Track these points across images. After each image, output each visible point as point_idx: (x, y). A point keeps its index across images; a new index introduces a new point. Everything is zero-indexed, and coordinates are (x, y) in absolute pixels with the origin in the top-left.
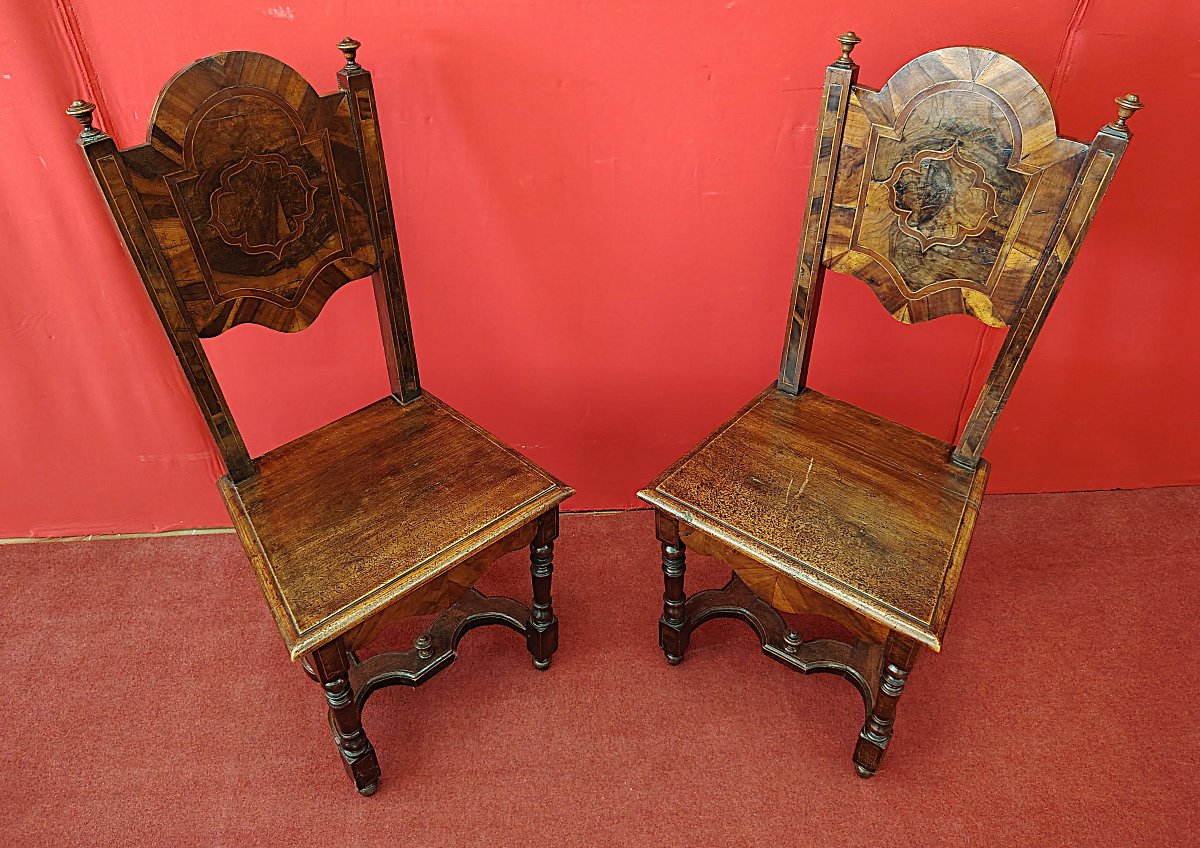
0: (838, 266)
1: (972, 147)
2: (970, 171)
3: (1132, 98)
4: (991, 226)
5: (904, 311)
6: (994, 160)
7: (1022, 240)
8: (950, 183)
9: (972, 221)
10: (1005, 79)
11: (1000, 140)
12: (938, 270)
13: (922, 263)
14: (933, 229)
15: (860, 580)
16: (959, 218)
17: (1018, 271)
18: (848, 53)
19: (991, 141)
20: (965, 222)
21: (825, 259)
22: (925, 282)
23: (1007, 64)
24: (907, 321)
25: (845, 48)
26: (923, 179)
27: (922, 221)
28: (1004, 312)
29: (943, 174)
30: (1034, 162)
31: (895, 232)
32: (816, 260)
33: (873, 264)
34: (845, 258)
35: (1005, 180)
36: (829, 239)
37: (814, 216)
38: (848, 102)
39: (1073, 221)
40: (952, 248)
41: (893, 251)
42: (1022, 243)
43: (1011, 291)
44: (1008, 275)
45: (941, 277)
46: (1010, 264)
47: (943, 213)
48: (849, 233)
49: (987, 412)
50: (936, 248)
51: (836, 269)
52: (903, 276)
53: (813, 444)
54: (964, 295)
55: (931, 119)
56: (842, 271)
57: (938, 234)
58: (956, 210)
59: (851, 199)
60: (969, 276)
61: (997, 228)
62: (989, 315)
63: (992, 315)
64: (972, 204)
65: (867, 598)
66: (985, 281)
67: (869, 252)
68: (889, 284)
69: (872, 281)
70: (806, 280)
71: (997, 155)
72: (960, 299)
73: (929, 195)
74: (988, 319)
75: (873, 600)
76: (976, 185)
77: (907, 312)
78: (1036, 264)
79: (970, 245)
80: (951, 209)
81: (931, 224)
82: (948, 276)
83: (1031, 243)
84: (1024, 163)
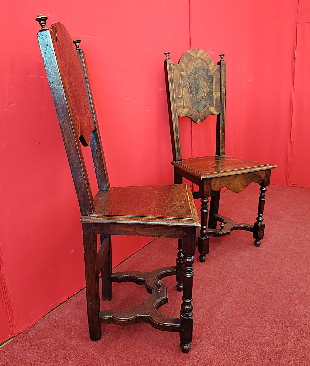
1: (201, 72)
2: (202, 78)
4: (210, 90)
6: (206, 74)
8: (199, 82)
9: (206, 90)
10: (202, 54)
11: (205, 69)
12: (203, 105)
13: (199, 105)
14: (199, 95)
16: (203, 90)
17: (217, 98)
18: (168, 56)
19: (204, 69)
21: (178, 114)
22: (201, 110)
23: (201, 51)
24: (200, 123)
26: (194, 83)
27: (196, 94)
28: (218, 110)
29: (197, 80)
30: (213, 72)
31: (192, 99)
33: (189, 110)
34: (183, 112)
35: (209, 77)
36: (178, 108)
37: (173, 102)
40: (204, 98)
41: (193, 105)
43: (217, 104)
44: (216, 100)
45: (204, 107)
46: (215, 97)
47: (200, 90)
48: (182, 104)
50: (201, 99)
51: (181, 115)
52: (196, 110)
54: (210, 109)
55: (191, 68)
56: (183, 116)
57: (200, 96)
58: (202, 88)
59: (180, 94)
60: (209, 104)
61: (211, 90)
63: (216, 112)
64: (205, 86)
66: (212, 104)
67: (188, 107)
68: (194, 114)
69: (190, 115)
70: (176, 122)
71: (206, 72)
72: (209, 111)
73: (196, 86)
76: (204, 81)
77: (200, 120)
78: (220, 95)
79: (207, 96)
80: (201, 88)
81: (198, 94)
82: (205, 106)
83: (217, 91)
84: (211, 72)
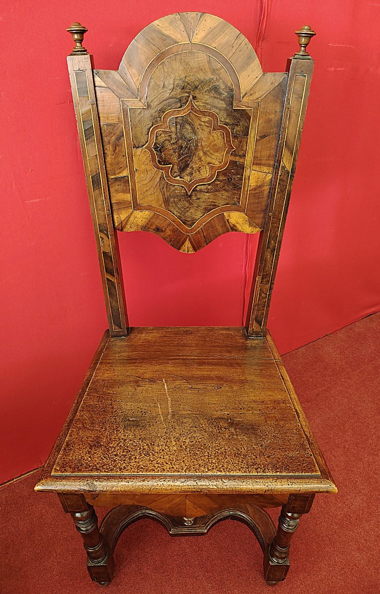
0: (128, 226)
1: (205, 99)
2: (207, 119)
3: (306, 27)
4: (232, 158)
5: (187, 244)
6: (223, 105)
7: (257, 162)
8: (195, 132)
9: (219, 159)
10: (213, 33)
11: (222, 86)
12: (203, 205)
13: (191, 204)
14: (191, 174)
15: (254, 464)
16: (209, 159)
17: (260, 186)
18: (81, 41)
19: (216, 89)
20: (213, 161)
21: (116, 224)
22: (197, 217)
23: (211, 21)
24: (191, 252)
25: (76, 36)
26: (174, 136)
27: (182, 170)
28: (256, 221)
29: (188, 127)
30: (251, 98)
31: (164, 184)
32: (109, 227)
33: (156, 216)
34: (132, 218)
35: (235, 118)
36: (115, 207)
37: (97, 191)
38: (95, 86)
39: (289, 136)
40: (209, 185)
41: (166, 202)
42: (257, 164)
43: (258, 203)
44: (254, 192)
45: (207, 210)
46: (253, 183)
47: (195, 159)
48: (128, 197)
49: (264, 295)
50: (198, 188)
51: (128, 229)
52: (179, 218)
53: (157, 367)
54: (227, 218)
55: (166, 83)
56: (133, 230)
57: (197, 176)
58: (205, 153)
59: (121, 169)
60: (227, 202)
61: (237, 159)
62: (247, 226)
63: (250, 225)
64: (215, 145)
65: (268, 477)
66: (239, 202)
67: (149, 208)
68: (171, 228)
69: (158, 230)
70: (107, 245)
71: (223, 100)
72: (225, 222)
73: (181, 147)
74: (247, 229)
75: (273, 477)
76: (214, 129)
77: (190, 245)
78: (270, 177)
79: (221, 178)
80: (201, 154)
81: (189, 170)
82: (211, 207)
83: (263, 162)
84: (245, 100)
